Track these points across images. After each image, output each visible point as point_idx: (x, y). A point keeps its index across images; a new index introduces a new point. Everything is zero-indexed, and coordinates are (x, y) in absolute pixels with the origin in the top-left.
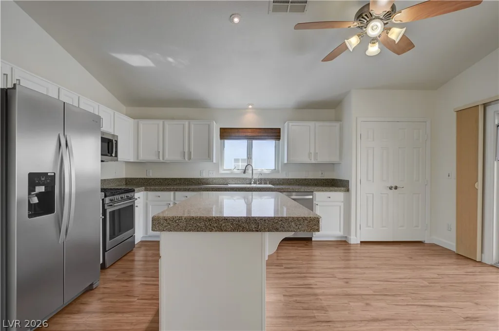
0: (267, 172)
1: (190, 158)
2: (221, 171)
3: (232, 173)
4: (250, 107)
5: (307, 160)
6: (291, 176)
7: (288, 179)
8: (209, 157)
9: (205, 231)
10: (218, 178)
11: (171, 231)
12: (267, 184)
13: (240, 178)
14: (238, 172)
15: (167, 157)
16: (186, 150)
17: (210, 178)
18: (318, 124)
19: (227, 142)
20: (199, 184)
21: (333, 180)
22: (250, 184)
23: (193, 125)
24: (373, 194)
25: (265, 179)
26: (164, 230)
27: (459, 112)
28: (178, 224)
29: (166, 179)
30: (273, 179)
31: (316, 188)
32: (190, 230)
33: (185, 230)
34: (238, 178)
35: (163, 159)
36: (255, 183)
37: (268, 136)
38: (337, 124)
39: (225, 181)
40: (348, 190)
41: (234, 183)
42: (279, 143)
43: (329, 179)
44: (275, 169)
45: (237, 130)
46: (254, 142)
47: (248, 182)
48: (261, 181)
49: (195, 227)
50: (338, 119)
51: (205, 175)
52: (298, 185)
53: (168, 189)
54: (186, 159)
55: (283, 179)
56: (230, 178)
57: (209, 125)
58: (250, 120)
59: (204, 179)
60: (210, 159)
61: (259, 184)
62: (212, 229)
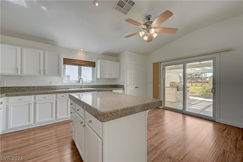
0: (89, 82)
1: (44, 74)
2: (64, 82)
3: (70, 83)
4: (82, 50)
5: (108, 77)
6: (100, 84)
7: (99, 85)
8: (58, 74)
9: (129, 115)
10: (62, 86)
11: (114, 119)
12: (90, 88)
13: (75, 85)
14: (75, 82)
15: (25, 72)
16: (42, 69)
17: (57, 86)
18: (112, 62)
19: (67, 66)
20: (49, 89)
21: (116, 85)
22: (81, 88)
23: (47, 54)
24: (131, 90)
25: (88, 86)
26: (110, 120)
27: (154, 64)
28: (117, 114)
29: (21, 87)
30: (92, 85)
31: (113, 89)
32: (123, 116)
33: (121, 117)
34: (74, 85)
35: (21, 73)
36: (84, 88)
37: (89, 65)
38: (118, 63)
39: (67, 87)
40: (124, 89)
41: (72, 88)
42: (94, 69)
43: (114, 85)
44: (93, 81)
45: (73, 61)
46: (82, 67)
47: (80, 87)
48: (86, 86)
49: (125, 114)
50: (118, 61)
51: (53, 84)
52: (103, 88)
53: (29, 94)
54: (42, 74)
55: (97, 85)
56: (70, 85)
57: (59, 55)
58: (80, 56)
59: (53, 86)
60: (60, 75)
61: (86, 88)
62: (132, 113)
